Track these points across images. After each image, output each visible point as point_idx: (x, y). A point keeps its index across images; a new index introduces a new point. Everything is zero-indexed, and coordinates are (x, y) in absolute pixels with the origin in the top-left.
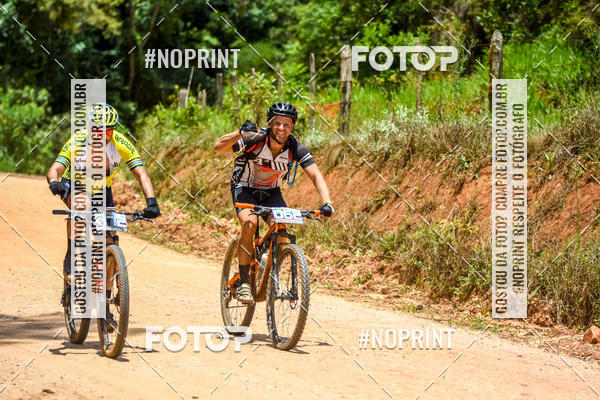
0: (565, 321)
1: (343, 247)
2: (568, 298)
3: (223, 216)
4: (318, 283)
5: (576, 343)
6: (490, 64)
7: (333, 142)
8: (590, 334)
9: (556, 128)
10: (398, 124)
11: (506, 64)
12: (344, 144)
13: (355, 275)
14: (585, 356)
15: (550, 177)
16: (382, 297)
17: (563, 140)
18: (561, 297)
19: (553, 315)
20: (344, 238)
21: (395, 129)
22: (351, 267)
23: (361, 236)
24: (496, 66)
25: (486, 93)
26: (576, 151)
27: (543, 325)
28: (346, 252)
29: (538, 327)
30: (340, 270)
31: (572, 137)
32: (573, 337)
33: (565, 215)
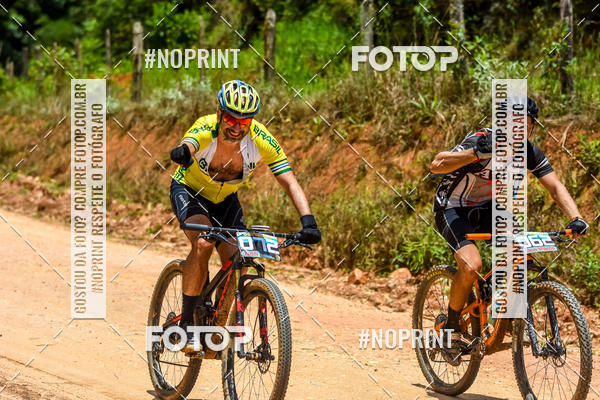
0: (332, 265)
1: (136, 202)
2: (335, 245)
3: (29, 174)
4: (114, 233)
5: (342, 285)
6: (265, 39)
7: (126, 109)
8: (354, 276)
9: (323, 96)
10: (184, 92)
11: (279, 39)
12: (136, 110)
13: (147, 226)
14: (350, 295)
15: (318, 138)
16: (171, 245)
17: (329, 106)
18: (328, 244)
19: (321, 259)
20: (137, 193)
21: (181, 96)
22: (143, 219)
23: (152, 191)
24: (270, 41)
25: (262, 65)
26: (340, 116)
27: (313, 268)
28: (139, 206)
29: (308, 270)
30: (134, 222)
31: (337, 103)
32: (340, 279)
33: (332, 171)
